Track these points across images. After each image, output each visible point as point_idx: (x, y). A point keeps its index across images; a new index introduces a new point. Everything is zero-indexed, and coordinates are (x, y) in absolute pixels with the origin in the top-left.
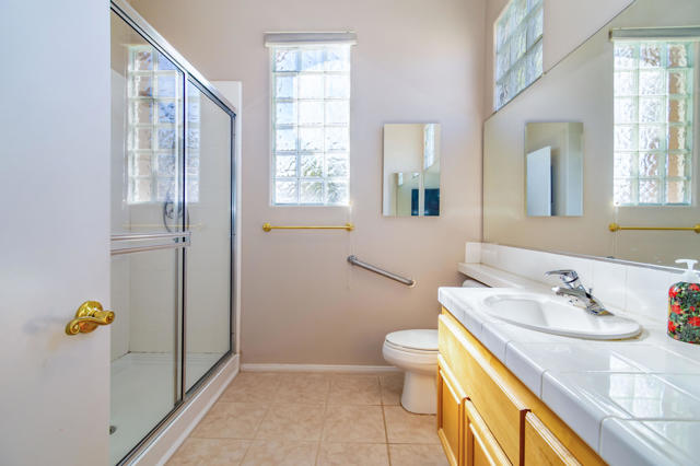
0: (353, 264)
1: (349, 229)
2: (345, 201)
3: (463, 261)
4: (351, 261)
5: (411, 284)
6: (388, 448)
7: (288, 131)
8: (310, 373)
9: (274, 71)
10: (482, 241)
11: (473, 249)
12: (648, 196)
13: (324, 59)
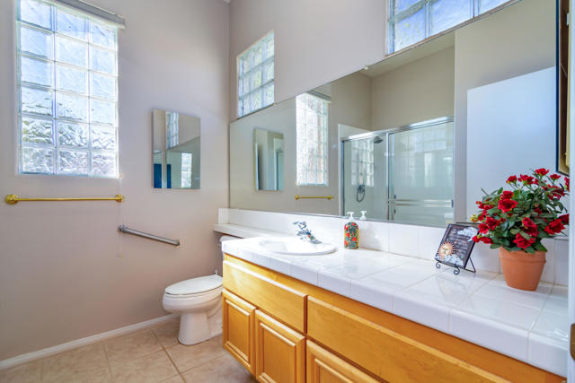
0: (125, 232)
1: (119, 201)
2: (114, 173)
3: (217, 222)
4: (122, 230)
5: (178, 244)
6: (182, 377)
7: (41, 93)
8: (76, 349)
9: (19, 19)
10: (229, 207)
11: (223, 214)
12: (311, 180)
13: (86, 29)
